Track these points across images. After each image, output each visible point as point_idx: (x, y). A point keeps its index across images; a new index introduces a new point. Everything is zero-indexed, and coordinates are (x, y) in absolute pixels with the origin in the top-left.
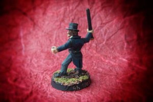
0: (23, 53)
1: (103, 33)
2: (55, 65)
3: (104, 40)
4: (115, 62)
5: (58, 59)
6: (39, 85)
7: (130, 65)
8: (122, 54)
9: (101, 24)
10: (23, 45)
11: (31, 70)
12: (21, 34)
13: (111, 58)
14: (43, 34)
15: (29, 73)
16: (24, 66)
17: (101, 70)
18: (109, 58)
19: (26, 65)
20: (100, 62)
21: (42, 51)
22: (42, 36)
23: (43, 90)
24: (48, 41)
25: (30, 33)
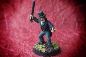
0: (7, 29)
1: (62, 16)
2: (30, 37)
3: (62, 21)
4: (71, 36)
5: (31, 33)
6: (23, 50)
7: (81, 37)
8: (74, 30)
9: (61, 10)
10: (7, 23)
11: (15, 40)
12: (5, 16)
13: (68, 33)
14: (20, 16)
15: (14, 42)
16: (9, 37)
17: (62, 40)
18: (66, 32)
19: (10, 37)
20: (60, 36)
21: (20, 28)
22: (20, 17)
23: (27, 53)
24: (24, 21)
25: (11, 15)
